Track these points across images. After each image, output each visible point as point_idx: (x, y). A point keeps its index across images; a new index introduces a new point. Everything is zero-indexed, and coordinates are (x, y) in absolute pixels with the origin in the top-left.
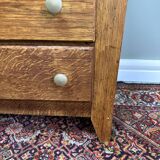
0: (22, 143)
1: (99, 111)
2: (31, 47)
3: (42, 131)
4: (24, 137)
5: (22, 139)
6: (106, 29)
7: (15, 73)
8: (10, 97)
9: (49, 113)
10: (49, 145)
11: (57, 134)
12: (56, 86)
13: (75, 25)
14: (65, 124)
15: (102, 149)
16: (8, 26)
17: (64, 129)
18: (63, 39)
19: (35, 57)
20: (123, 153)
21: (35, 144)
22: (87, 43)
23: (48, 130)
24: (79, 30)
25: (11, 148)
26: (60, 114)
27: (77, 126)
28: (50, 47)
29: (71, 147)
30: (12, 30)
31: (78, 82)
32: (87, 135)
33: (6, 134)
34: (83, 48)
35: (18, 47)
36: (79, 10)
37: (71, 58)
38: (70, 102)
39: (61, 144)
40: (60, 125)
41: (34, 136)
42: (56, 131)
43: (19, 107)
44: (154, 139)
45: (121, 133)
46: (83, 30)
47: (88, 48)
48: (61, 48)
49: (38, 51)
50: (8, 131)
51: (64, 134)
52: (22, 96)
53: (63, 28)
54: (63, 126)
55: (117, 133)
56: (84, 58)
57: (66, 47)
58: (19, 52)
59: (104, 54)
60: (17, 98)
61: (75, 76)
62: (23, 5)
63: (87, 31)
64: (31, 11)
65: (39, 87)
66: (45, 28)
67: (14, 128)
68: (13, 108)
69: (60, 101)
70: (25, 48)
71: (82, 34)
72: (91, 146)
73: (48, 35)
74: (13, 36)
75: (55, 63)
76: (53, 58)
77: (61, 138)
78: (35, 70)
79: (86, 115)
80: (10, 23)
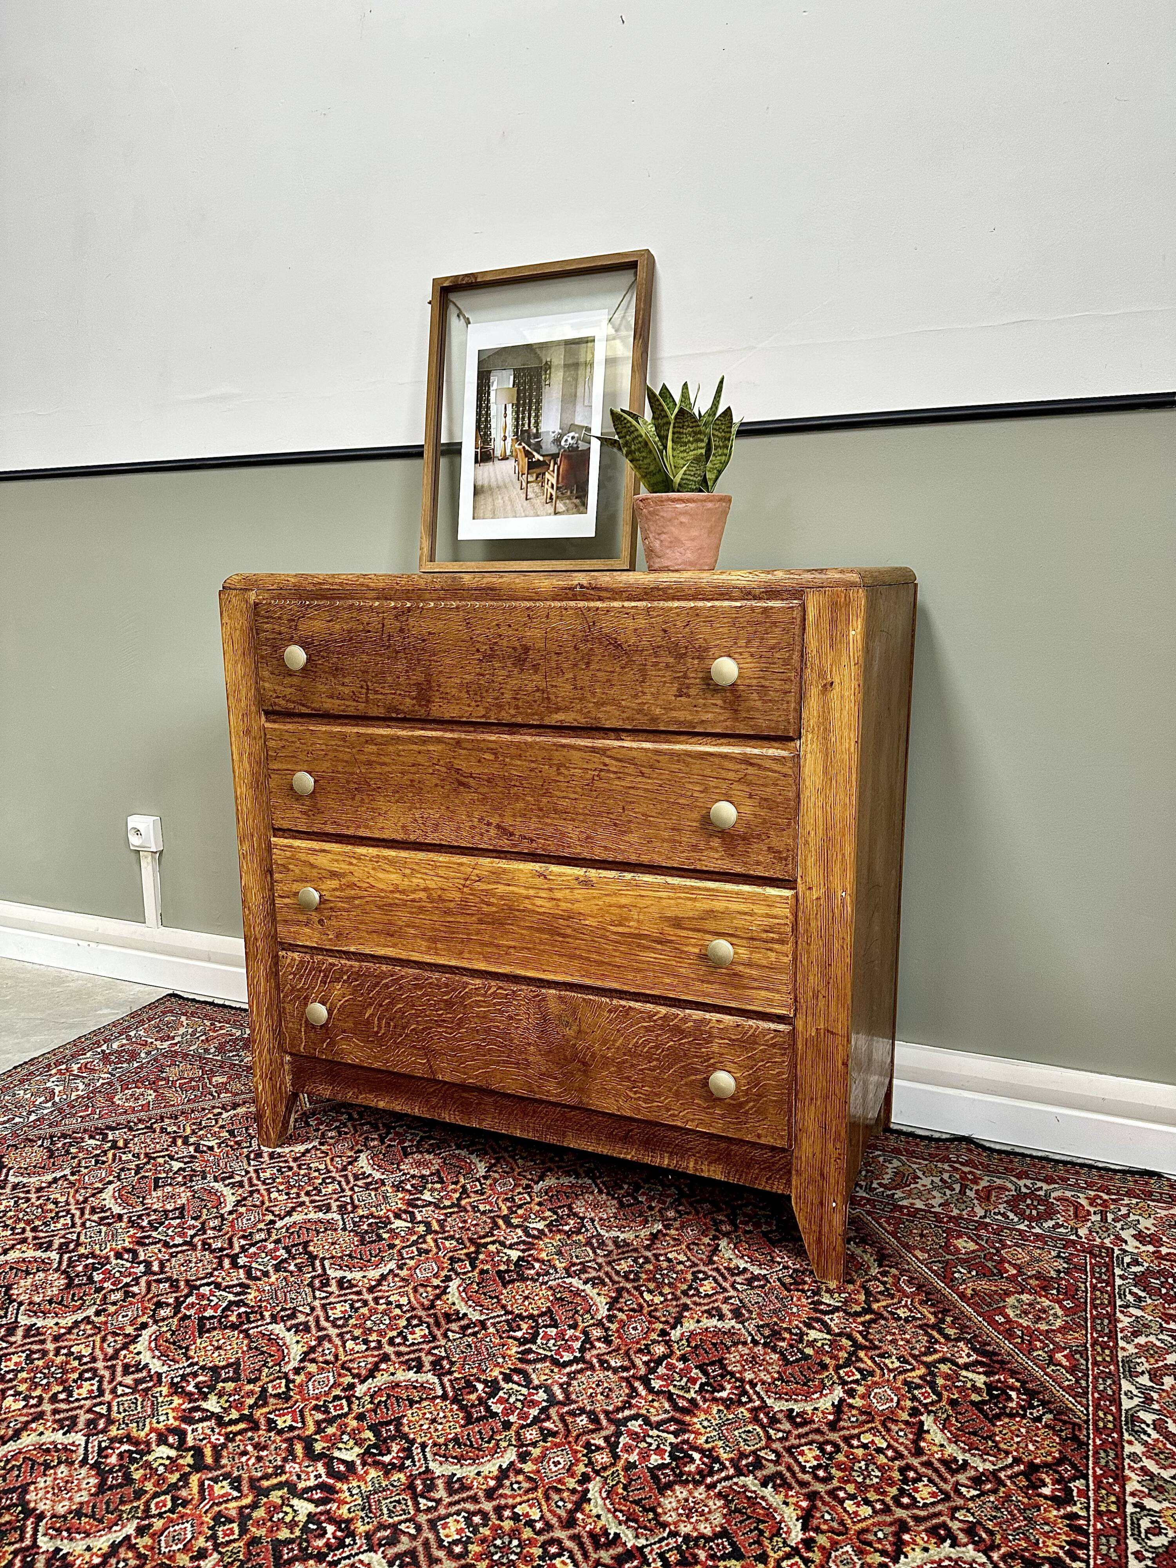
0: (615, 1240)
1: (811, 1181)
2: (674, 1010)
3: (667, 1227)
4: (620, 1228)
5: (614, 1233)
6: (816, 996)
7: (634, 1055)
8: (613, 1109)
9: (690, 1166)
10: (682, 1258)
11: (706, 1240)
12: (712, 1098)
13: (756, 984)
14: (733, 1223)
15: (816, 1293)
16: (639, 970)
17: (727, 1234)
18: (733, 1005)
19: (677, 1031)
20: (868, 1310)
21: (648, 1248)
22: (780, 1019)
23: (682, 1227)
24: (763, 993)
25: (589, 1243)
26: (716, 1173)
27: (765, 1234)
28: (708, 1016)
29: (736, 1272)
30: (645, 977)
31: (760, 1096)
32: (783, 1258)
33: (576, 1215)
34: (773, 1026)
35: (649, 1007)
36: (764, 963)
37: (747, 1042)
38: (741, 1142)
39: (711, 1262)
40: (717, 1224)
41: (644, 1233)
42: (704, 1233)
43: (626, 1139)
44: (975, 1306)
45: (885, 1274)
46: (770, 995)
47: (781, 1027)
48: (727, 1019)
49: (685, 1020)
50: (579, 1208)
51: (723, 1243)
52: (638, 1110)
53: (736, 987)
54: (726, 1228)
55: (874, 1271)
56: (774, 1045)
57: (739, 1020)
58: (651, 1016)
59: (815, 1043)
60: (628, 1114)
61: (754, 1081)
62: (671, 942)
63: (777, 996)
64: (683, 952)
65: (677, 1094)
66: (703, 981)
67: (596, 1206)
68: (612, 1138)
69: (712, 1136)
70: (663, 1010)
71: (770, 1002)
72: (788, 1280)
73: (708, 995)
74: (644, 987)
75: (715, 1048)
76: (711, 1035)
77: (716, 1250)
78: (675, 1056)
79: (778, 1188)
80: (645, 966)
